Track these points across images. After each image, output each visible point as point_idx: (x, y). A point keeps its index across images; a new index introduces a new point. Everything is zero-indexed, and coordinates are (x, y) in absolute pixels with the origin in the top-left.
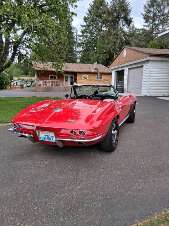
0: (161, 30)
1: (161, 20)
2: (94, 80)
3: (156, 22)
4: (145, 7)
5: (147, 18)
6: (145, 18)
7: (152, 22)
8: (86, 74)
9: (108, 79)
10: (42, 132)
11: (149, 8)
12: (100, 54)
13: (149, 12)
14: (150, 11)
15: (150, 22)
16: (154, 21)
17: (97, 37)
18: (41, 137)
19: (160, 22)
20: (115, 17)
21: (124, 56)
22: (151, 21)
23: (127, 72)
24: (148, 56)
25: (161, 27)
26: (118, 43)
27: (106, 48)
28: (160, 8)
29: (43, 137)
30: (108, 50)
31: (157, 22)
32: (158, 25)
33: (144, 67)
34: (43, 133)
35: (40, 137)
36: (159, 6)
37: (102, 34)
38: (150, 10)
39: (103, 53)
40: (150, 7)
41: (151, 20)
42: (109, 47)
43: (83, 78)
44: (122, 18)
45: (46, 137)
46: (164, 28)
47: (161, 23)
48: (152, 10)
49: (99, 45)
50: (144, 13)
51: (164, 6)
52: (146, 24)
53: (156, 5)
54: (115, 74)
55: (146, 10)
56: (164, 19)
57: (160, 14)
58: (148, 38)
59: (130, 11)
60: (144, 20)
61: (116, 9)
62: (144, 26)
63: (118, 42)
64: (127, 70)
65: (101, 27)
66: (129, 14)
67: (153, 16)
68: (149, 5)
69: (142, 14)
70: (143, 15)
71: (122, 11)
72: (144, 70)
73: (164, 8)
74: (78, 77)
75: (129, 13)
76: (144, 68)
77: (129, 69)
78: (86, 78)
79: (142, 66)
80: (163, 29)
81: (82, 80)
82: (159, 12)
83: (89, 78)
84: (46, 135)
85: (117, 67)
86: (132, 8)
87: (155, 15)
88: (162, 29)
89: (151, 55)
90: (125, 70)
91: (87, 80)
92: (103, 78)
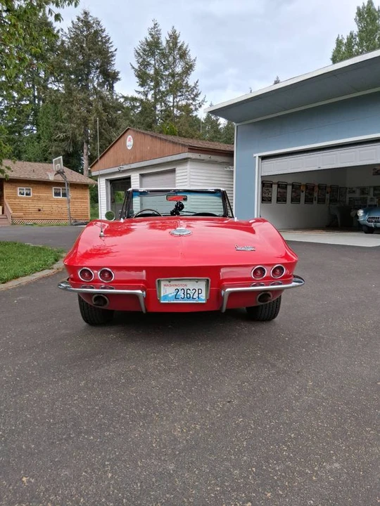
0: (171, 104)
1: (170, 85)
2: (47, 199)
3: (161, 88)
4: (138, 53)
5: (143, 77)
6: (139, 76)
7: (153, 86)
8: (28, 185)
9: (82, 198)
10: (167, 283)
11: (145, 57)
12: (50, 140)
13: (147, 65)
14: (149, 64)
15: (149, 85)
16: (157, 85)
17: (37, 102)
18: (166, 297)
19: (168, 88)
20: (81, 65)
21: (129, 148)
22: (152, 84)
23: (138, 183)
24: (187, 149)
25: (171, 99)
26: (91, 120)
27: (64, 130)
28: (168, 59)
29: (170, 296)
30: (69, 134)
31: (163, 88)
32: (165, 94)
33: (177, 172)
34: (171, 286)
35: (162, 295)
36: (164, 55)
37: (53, 97)
38: (148, 62)
39: (55, 140)
40: (148, 56)
41: (151, 81)
42: (73, 127)
43: (20, 193)
44: (97, 68)
45: (181, 293)
46: (177, 102)
47: (171, 92)
48: (153, 62)
49: (44, 120)
50: (136, 66)
51: (174, 58)
52: (142, 89)
53: (159, 53)
54: (107, 186)
55: (141, 60)
56: (175, 83)
57: (167, 73)
58: (148, 119)
59: (113, 56)
60: (137, 79)
61: (82, 47)
62: (139, 92)
63: (92, 118)
64: (138, 177)
65: (46, 80)
66: (113, 63)
67: (155, 74)
68: (145, 50)
69: (134, 68)
70: (136, 70)
71: (95, 53)
72: (177, 178)
73: (175, 62)
74: (5, 190)
75: (112, 61)
76: (177, 175)
77: (142, 175)
78: (27, 194)
79: (173, 171)
80: (175, 104)
81: (16, 198)
82: (166, 69)
83: (35, 194)
84: (180, 288)
85: (116, 169)
86: (116, 50)
87: (157, 72)
88: (174, 102)
89: (192, 149)
90: (132, 178)
91: (29, 199)
92: (72, 194)
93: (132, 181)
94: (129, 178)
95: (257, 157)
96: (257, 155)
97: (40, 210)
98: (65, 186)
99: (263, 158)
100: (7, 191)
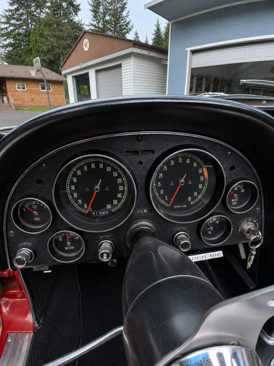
2: (37, 92)
8: (22, 82)
9: (59, 91)
21: (86, 50)
23: (95, 77)
33: (123, 66)
43: (18, 88)
54: (73, 81)
64: (94, 73)
72: (123, 72)
74: (7, 86)
77: (97, 71)
78: (23, 88)
81: (15, 91)
83: (28, 88)
85: (78, 67)
89: (136, 44)
90: (90, 74)
91: (24, 91)
92: (52, 89)
93: (90, 76)
94: (87, 74)
95: (189, 52)
96: (189, 49)
97: (32, 100)
98: (44, 82)
99: (194, 52)
100: (9, 86)
